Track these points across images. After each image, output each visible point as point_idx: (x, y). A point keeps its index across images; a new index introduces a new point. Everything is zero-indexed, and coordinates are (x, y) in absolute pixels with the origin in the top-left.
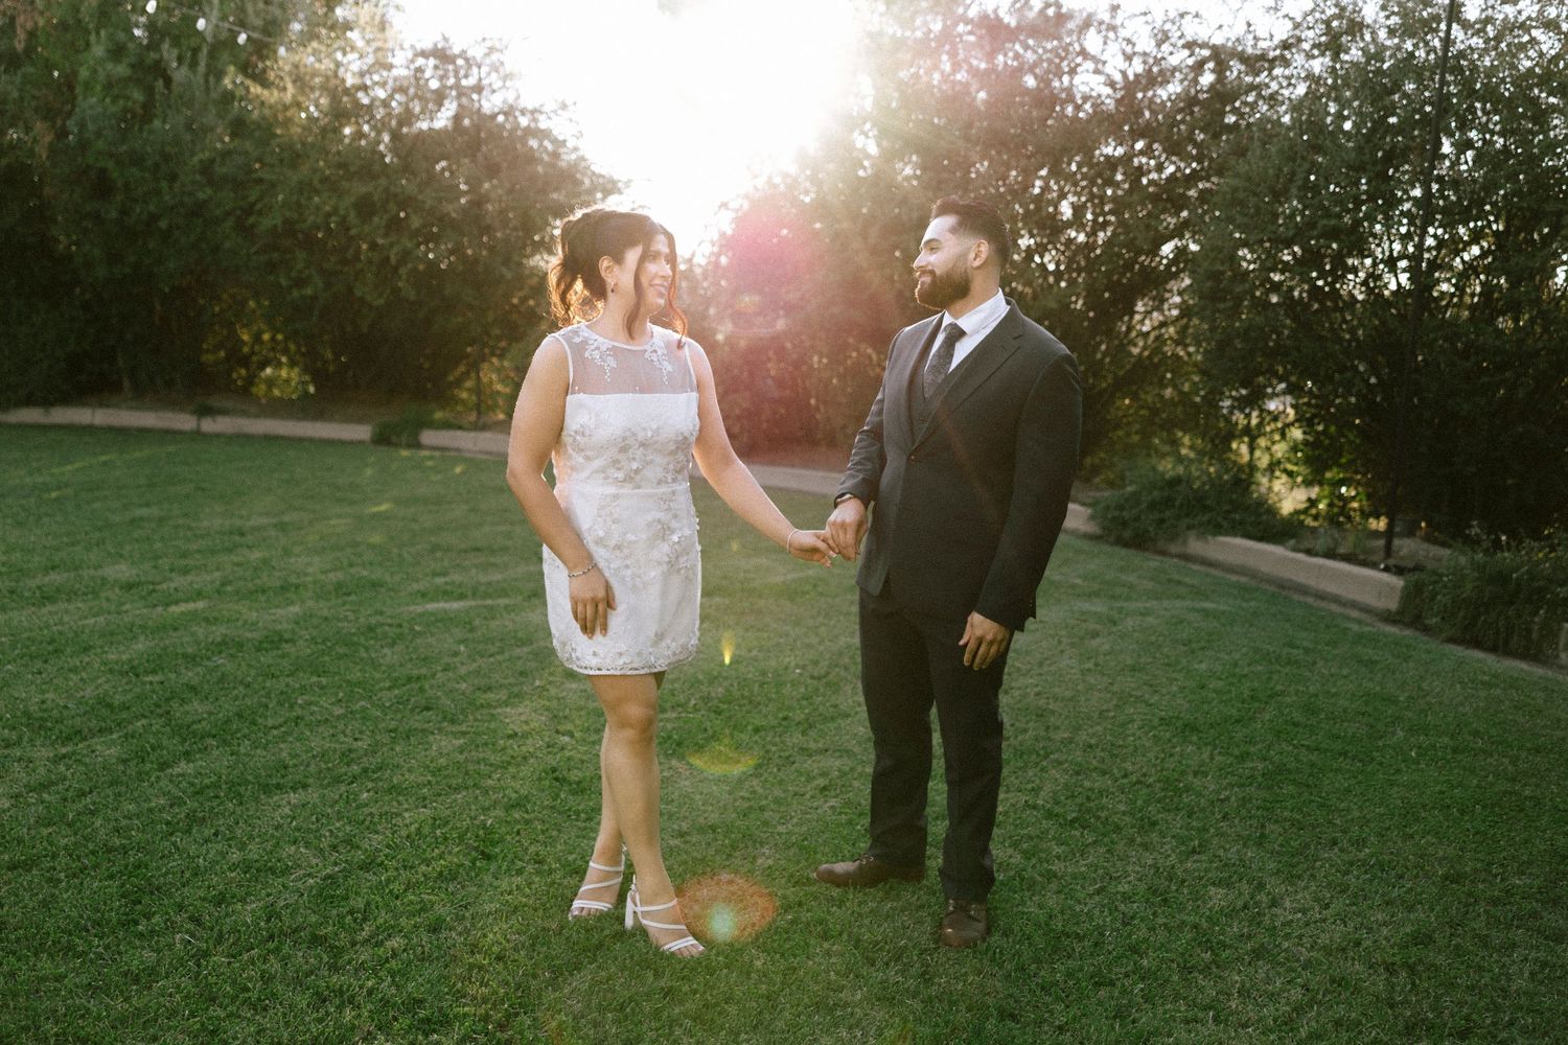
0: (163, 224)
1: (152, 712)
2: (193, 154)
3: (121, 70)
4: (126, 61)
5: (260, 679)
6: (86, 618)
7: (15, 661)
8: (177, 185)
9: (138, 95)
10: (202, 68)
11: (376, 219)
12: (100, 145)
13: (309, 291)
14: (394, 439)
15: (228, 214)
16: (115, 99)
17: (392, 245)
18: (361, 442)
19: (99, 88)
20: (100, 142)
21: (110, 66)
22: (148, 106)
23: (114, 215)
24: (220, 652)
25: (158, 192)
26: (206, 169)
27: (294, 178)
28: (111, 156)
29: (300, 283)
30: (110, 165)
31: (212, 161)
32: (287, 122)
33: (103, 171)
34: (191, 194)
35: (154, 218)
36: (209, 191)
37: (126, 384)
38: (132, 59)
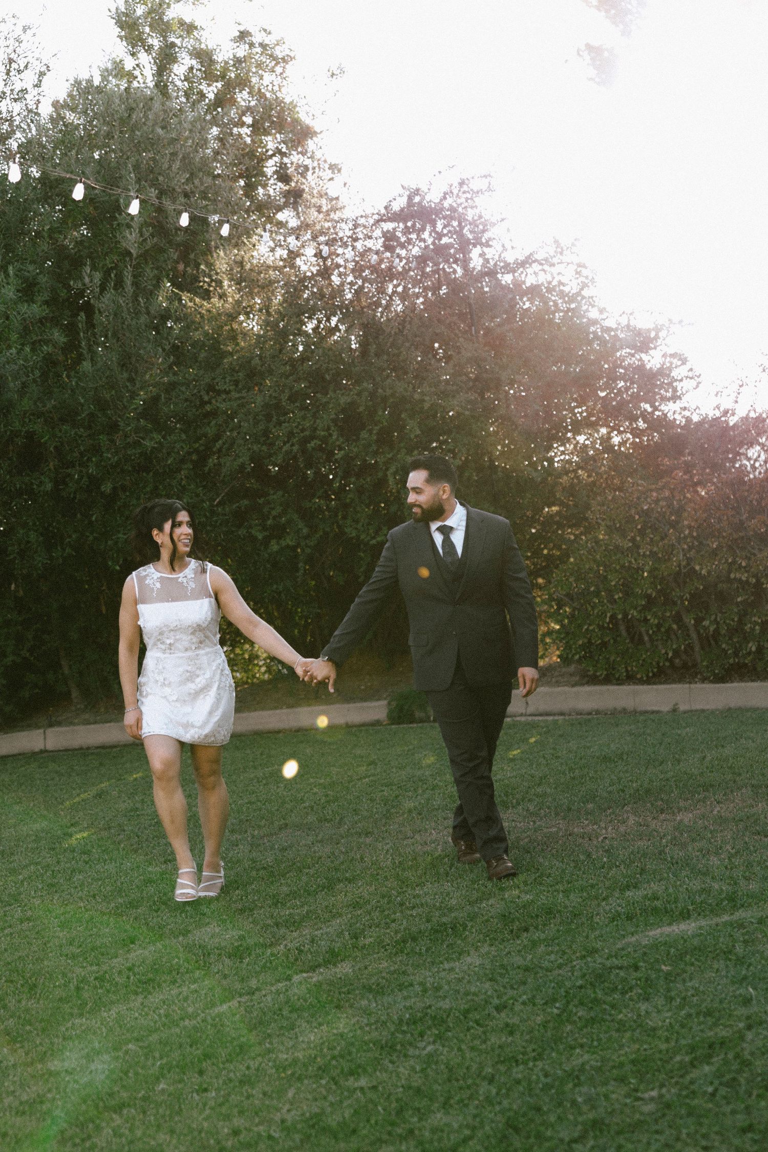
0: (107, 487)
1: (389, 1133)
2: (133, 395)
3: (35, 310)
4: (39, 299)
5: (502, 1068)
6: (213, 1005)
7: (163, 1076)
8: (118, 439)
9: (58, 336)
10: (129, 288)
11: (364, 434)
12: (26, 404)
13: (289, 541)
14: (418, 714)
15: (183, 461)
16: (34, 346)
17: (387, 463)
18: (377, 723)
19: (14, 337)
20: (26, 400)
21: (24, 308)
22: (72, 346)
23: (49, 486)
24: (422, 1035)
25: (96, 450)
26: (150, 411)
27: (257, 400)
28: (39, 415)
29: (279, 531)
30: (38, 426)
31: (156, 399)
32: (233, 336)
33: (30, 436)
34: (137, 444)
35: (95, 483)
36: (157, 437)
37: (75, 694)
38: (46, 296)
